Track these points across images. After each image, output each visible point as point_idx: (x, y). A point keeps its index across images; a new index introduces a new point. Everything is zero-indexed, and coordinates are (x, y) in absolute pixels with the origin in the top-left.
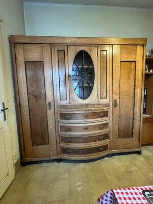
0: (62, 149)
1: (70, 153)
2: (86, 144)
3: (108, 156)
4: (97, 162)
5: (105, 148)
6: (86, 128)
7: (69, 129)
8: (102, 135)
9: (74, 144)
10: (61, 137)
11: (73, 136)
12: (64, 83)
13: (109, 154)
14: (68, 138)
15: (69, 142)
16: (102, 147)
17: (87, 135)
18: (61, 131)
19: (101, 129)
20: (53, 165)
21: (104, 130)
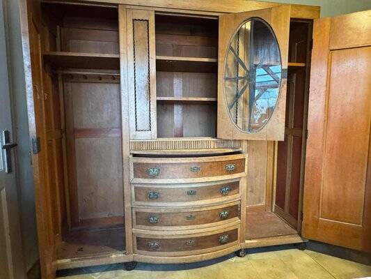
0: (138, 239)
1: (155, 249)
2: (190, 227)
3: (237, 254)
4: (214, 267)
5: (232, 235)
6: (192, 193)
7: (154, 195)
8: (224, 209)
9: (164, 228)
10: (137, 213)
11: (163, 211)
12: (144, 93)
13: (240, 250)
14: (151, 215)
15: (153, 224)
16: (225, 233)
17: (194, 207)
18: (137, 199)
19: (223, 194)
20: (116, 276)
21: (230, 197)
